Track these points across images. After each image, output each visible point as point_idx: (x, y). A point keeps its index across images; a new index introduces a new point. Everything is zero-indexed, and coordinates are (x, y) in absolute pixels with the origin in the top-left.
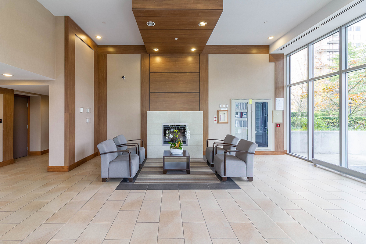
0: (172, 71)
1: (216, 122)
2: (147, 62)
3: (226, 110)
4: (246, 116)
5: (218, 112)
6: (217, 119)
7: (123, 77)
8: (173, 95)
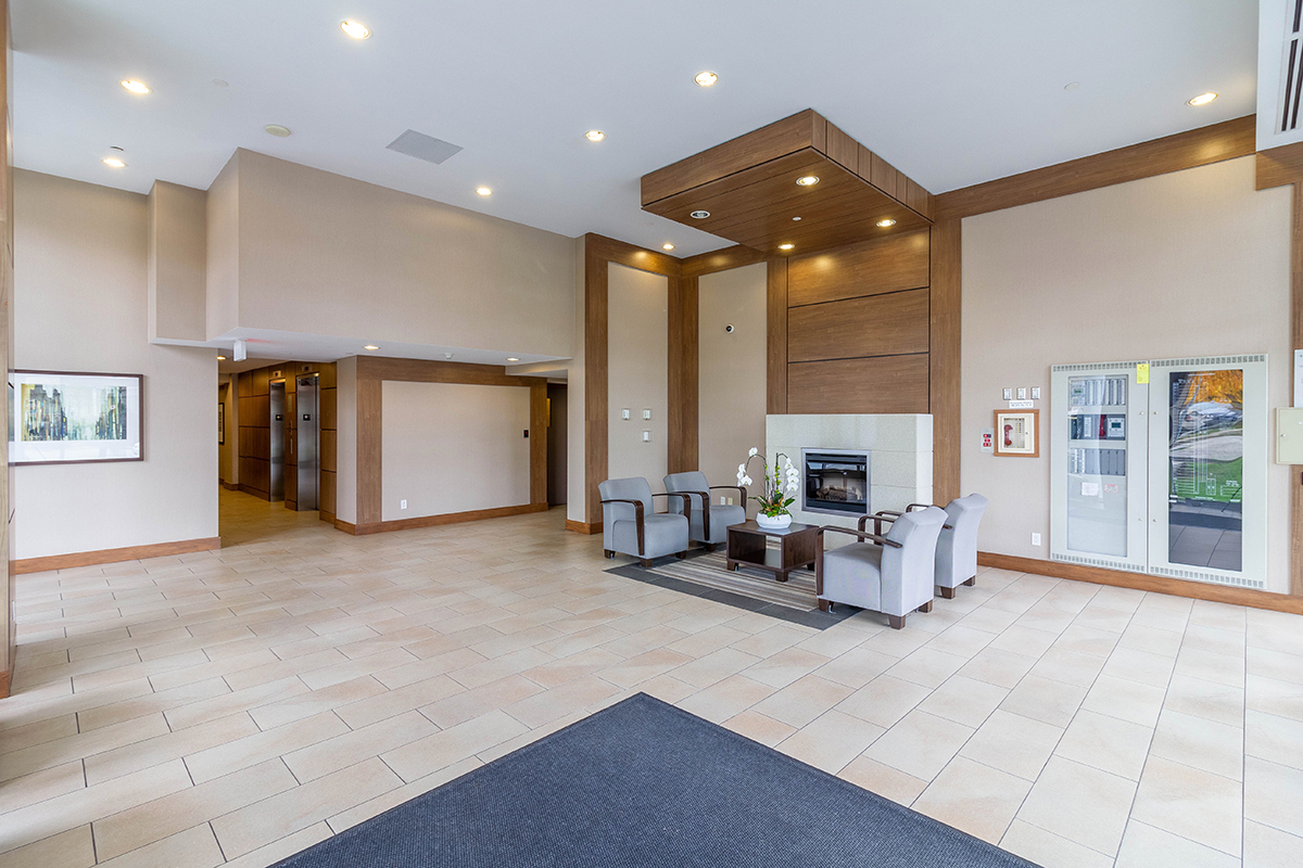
0: (847, 293)
1: (991, 449)
2: (781, 279)
3: (1032, 407)
4: (1119, 432)
5: (996, 413)
6: (992, 439)
7: (729, 329)
8: (848, 364)
